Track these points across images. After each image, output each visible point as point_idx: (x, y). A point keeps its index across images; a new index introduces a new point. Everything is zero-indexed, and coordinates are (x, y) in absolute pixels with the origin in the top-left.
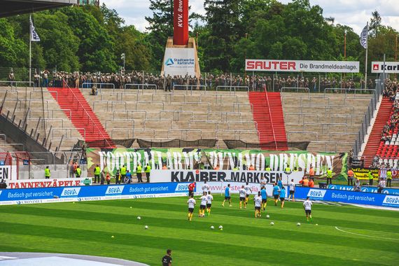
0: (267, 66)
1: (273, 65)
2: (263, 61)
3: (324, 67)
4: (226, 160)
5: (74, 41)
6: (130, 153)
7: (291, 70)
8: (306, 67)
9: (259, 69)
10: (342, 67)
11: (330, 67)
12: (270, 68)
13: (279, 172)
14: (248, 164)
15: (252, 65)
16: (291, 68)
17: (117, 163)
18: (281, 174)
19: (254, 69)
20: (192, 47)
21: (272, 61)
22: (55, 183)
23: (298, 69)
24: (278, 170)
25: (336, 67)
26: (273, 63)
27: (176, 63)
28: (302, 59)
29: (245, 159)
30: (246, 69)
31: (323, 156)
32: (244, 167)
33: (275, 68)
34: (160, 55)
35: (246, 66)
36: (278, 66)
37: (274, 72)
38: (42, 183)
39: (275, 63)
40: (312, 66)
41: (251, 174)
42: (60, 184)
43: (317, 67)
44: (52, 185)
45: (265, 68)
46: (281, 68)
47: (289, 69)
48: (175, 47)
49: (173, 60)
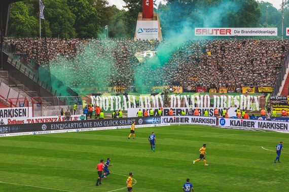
1: (215, 32)
2: (207, 29)
3: (252, 32)
4: (182, 100)
5: (71, 17)
6: (113, 96)
7: (228, 34)
8: (239, 32)
9: (205, 34)
10: (264, 32)
11: (256, 32)
12: (212, 33)
13: (220, 108)
14: (198, 102)
15: (200, 31)
16: (228, 33)
17: (104, 104)
18: (222, 110)
19: (201, 35)
20: (156, 20)
21: (214, 28)
22: (60, 119)
23: (233, 34)
24: (220, 106)
25: (261, 32)
26: (215, 30)
27: (144, 31)
28: (236, 27)
29: (196, 99)
30: (196, 35)
31: (252, 97)
32: (196, 105)
33: (216, 34)
35: (196, 32)
36: (218, 32)
37: (216, 37)
38: (50, 119)
40: (243, 32)
41: (200, 110)
42: (63, 120)
43: (247, 32)
44: (57, 120)
45: (209, 34)
46: (220, 34)
47: (226, 34)
48: (144, 20)
49: (142, 29)
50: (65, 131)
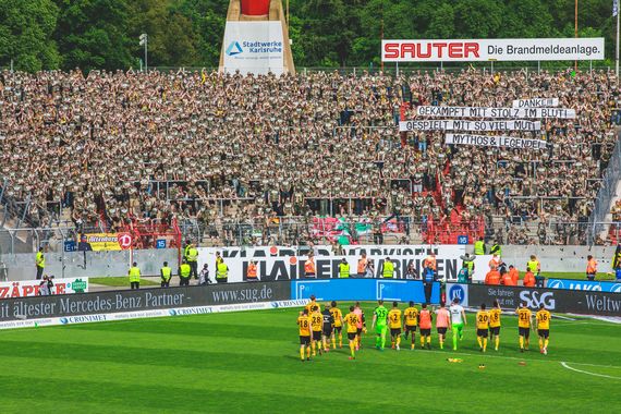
0: (424, 50)
1: (435, 50)
2: (415, 42)
3: (535, 50)
5: (46, 11)
7: (471, 57)
8: (500, 51)
9: (408, 58)
10: (569, 50)
11: (546, 50)
12: (429, 55)
13: (451, 258)
15: (394, 50)
16: (471, 54)
18: (455, 261)
19: (399, 59)
20: (278, 19)
21: (432, 42)
22: (16, 290)
23: (484, 56)
25: (560, 50)
26: (434, 45)
27: (246, 50)
28: (491, 36)
30: (384, 59)
33: (440, 56)
34: (215, 36)
35: (384, 52)
36: (445, 50)
37: (438, 64)
39: (440, 46)
40: (510, 49)
42: (25, 292)
43: (521, 51)
44: (10, 293)
45: (420, 56)
46: (451, 55)
47: (466, 56)
48: (245, 19)
49: (241, 46)
50: (32, 323)
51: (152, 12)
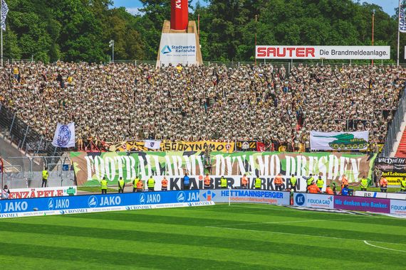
0: (281, 52)
1: (288, 52)
2: (276, 47)
3: (348, 53)
6: (122, 157)
7: (310, 57)
8: (327, 53)
9: (271, 56)
10: (369, 53)
11: (355, 53)
12: (284, 55)
14: (261, 168)
15: (262, 51)
16: (310, 55)
17: (108, 170)
19: (266, 57)
20: (193, 32)
21: (286, 47)
22: (33, 193)
23: (317, 56)
25: (363, 53)
26: (288, 49)
27: (173, 51)
28: (323, 44)
29: (257, 161)
30: (257, 57)
31: (347, 159)
32: (257, 172)
33: (291, 55)
34: (155, 42)
35: (257, 53)
36: (294, 52)
37: (290, 60)
38: (17, 194)
39: (291, 50)
40: (333, 52)
41: (264, 179)
42: (39, 195)
43: (340, 53)
44: (29, 195)
45: (279, 55)
46: (297, 55)
47: (307, 56)
48: (173, 32)
49: (170, 48)
50: (42, 213)
51: (117, 28)
